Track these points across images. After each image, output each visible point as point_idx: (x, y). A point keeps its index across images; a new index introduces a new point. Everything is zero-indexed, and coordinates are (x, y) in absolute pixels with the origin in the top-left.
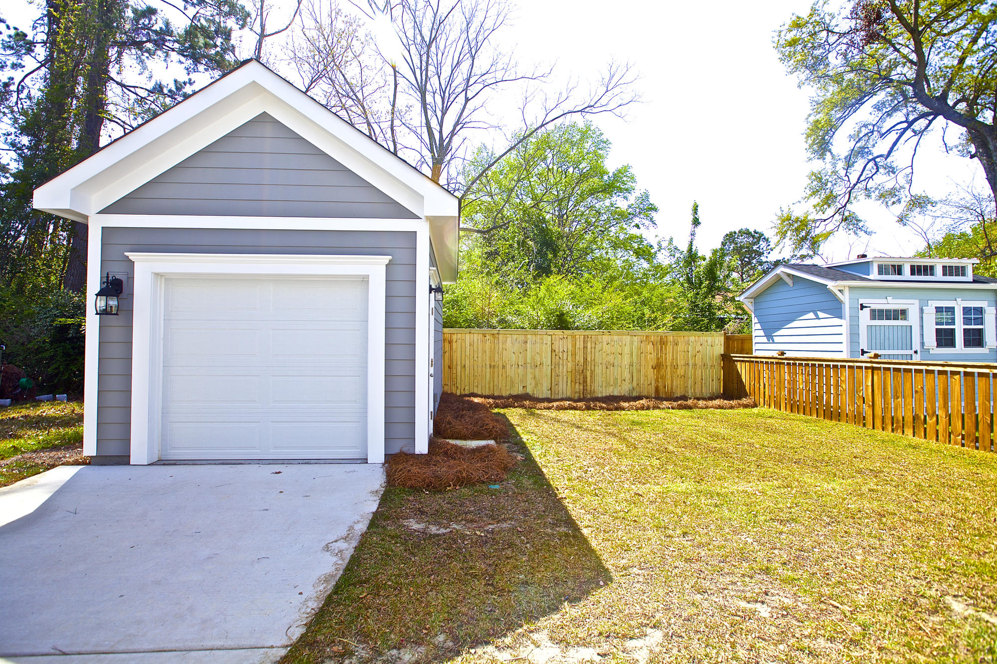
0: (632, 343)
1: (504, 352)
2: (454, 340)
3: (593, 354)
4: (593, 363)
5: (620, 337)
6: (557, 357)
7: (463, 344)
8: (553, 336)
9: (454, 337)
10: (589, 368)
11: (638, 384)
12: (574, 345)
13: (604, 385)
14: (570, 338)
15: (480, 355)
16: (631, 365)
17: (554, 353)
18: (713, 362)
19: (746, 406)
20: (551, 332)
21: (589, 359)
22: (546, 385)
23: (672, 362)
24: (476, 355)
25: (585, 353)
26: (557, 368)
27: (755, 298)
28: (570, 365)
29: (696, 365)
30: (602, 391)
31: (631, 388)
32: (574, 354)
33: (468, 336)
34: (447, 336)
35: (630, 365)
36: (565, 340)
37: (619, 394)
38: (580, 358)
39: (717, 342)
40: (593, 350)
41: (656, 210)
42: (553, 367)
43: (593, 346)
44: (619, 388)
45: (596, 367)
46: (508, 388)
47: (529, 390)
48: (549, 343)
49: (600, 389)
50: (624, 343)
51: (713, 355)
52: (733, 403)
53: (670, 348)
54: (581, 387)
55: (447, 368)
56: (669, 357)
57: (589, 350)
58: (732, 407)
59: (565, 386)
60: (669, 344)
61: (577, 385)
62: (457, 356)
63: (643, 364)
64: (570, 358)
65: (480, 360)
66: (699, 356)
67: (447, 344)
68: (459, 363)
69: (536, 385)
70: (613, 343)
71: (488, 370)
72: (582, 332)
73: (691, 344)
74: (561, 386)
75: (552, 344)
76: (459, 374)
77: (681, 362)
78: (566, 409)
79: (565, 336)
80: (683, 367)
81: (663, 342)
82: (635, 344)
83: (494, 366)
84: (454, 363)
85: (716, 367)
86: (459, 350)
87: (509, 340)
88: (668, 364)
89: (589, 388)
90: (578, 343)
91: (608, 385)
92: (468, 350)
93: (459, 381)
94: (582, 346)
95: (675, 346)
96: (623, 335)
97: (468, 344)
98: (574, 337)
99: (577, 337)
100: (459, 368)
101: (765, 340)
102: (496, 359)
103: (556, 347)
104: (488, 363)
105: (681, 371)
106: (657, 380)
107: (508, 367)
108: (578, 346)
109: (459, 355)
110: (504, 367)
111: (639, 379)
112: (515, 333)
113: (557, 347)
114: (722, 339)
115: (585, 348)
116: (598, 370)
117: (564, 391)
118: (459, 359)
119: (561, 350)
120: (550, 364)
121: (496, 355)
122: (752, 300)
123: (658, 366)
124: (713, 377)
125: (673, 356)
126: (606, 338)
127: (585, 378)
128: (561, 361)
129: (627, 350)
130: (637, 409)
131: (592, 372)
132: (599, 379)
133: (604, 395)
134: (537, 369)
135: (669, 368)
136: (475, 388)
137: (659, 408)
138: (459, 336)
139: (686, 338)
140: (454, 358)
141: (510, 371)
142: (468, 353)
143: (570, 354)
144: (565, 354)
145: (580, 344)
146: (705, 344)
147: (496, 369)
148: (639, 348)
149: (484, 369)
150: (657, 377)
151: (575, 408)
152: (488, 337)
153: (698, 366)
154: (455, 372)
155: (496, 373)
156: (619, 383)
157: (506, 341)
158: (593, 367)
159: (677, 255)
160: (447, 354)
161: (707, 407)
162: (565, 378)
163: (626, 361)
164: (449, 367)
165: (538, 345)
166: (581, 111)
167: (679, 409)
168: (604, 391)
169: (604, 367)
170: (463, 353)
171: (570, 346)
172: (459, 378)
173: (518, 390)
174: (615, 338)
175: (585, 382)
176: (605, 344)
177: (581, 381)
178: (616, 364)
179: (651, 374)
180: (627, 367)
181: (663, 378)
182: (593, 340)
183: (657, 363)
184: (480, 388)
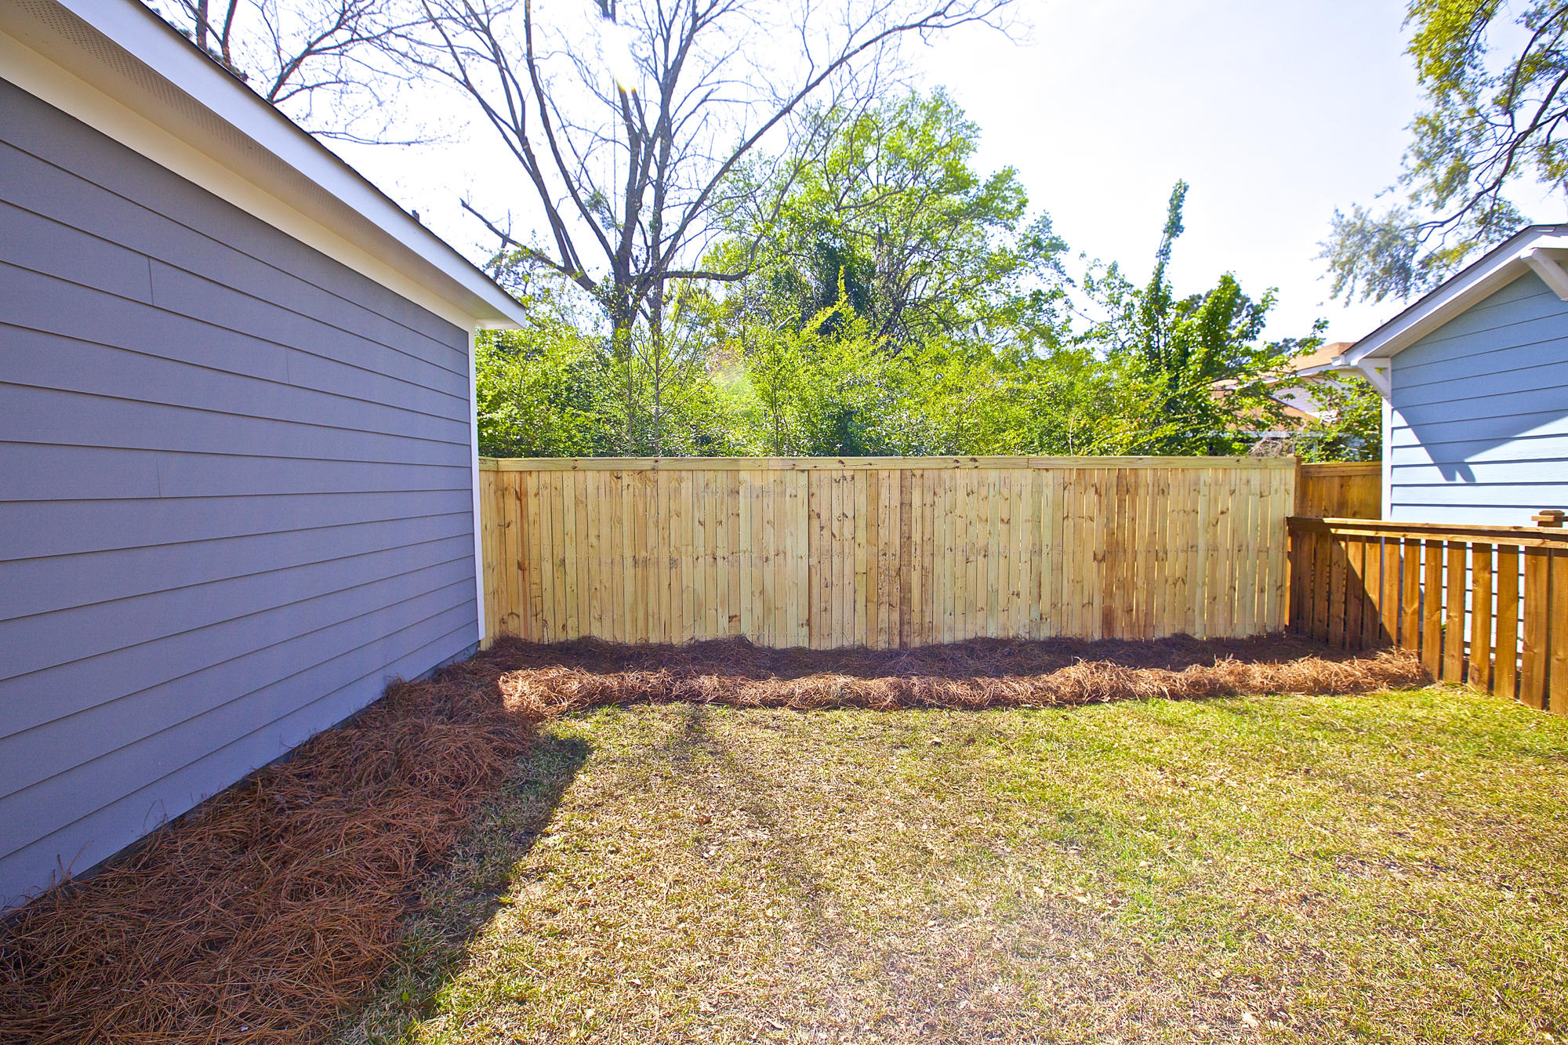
0: (1037, 490)
1: (674, 520)
2: (531, 492)
3: (928, 524)
4: (928, 548)
5: (1004, 473)
6: (826, 533)
7: (557, 502)
8: (814, 475)
9: (531, 483)
10: (916, 562)
11: (1054, 605)
12: (874, 498)
13: (959, 609)
14: (861, 480)
15: (605, 531)
16: (1037, 551)
17: (815, 523)
18: (1264, 539)
19: (1397, 681)
20: (807, 462)
21: (916, 537)
22: (794, 611)
23: (1152, 542)
24: (593, 533)
25: (905, 521)
26: (826, 565)
27: (1394, 358)
28: (861, 554)
29: (1215, 549)
30: (953, 630)
31: (1035, 615)
32: (873, 524)
33: (569, 477)
34: (512, 480)
35: (1033, 552)
36: (847, 486)
37: (1001, 635)
38: (890, 534)
39: (1275, 484)
40: (928, 510)
41: (1064, 248)
42: (814, 561)
43: (928, 500)
44: (1002, 617)
45: (938, 560)
46: (688, 620)
47: (747, 629)
48: (803, 494)
49: (948, 619)
50: (1016, 489)
51: (1264, 521)
52: (1355, 668)
53: (1144, 502)
54: (896, 616)
55: (513, 569)
56: (1143, 530)
57: (916, 512)
58: (1356, 688)
59: (848, 613)
60: (1142, 491)
61: (884, 609)
62: (541, 537)
63: (1069, 547)
64: (861, 536)
65: (605, 543)
66: (1228, 522)
67: (511, 503)
68: (547, 554)
69: (768, 610)
70: (984, 492)
71: (629, 571)
72: (897, 462)
73: (1204, 490)
74: (836, 613)
75: (811, 495)
76: (547, 583)
77: (1174, 541)
78: (832, 706)
79: (848, 474)
80: (1182, 556)
81: (1125, 487)
82: (1048, 492)
83: (646, 561)
84: (534, 553)
85: (1272, 552)
86: (545, 518)
87: (686, 486)
88: (1140, 546)
89: (916, 618)
90: (884, 492)
91: (970, 607)
92: (570, 518)
93: (548, 604)
94: (896, 502)
95: (1160, 499)
96: (1015, 467)
97: (569, 501)
98: (872, 475)
99: (883, 474)
100: (547, 567)
101: (1435, 475)
102: (651, 542)
103: (821, 504)
104: (628, 553)
105: (1173, 567)
106: (1108, 594)
107: (686, 562)
108: (884, 500)
109: (546, 533)
110: (673, 563)
111: (1057, 592)
112: (702, 466)
113: (825, 505)
114: (1291, 476)
115: (905, 505)
116: (944, 568)
117: (847, 627)
118: (546, 542)
119: (837, 512)
120: (804, 551)
121: (652, 530)
122: (1386, 363)
123: (1111, 554)
124: (1262, 580)
125: (1153, 525)
126: (964, 477)
127: (905, 590)
128: (836, 545)
129: (1023, 510)
130: (1062, 702)
131: (926, 573)
132: (945, 592)
133: (960, 636)
134: (769, 569)
135: (1141, 559)
136: (596, 625)
137: (1128, 694)
138: (545, 477)
139: (1191, 474)
140: (534, 541)
141: (693, 575)
142: (570, 527)
143: (861, 523)
144: (848, 524)
145: (890, 496)
146: (1244, 491)
147: (652, 570)
148: (1059, 505)
149: (617, 569)
150: (1109, 585)
151: (860, 702)
152: (626, 479)
153: (1222, 552)
154: (535, 578)
155: (652, 580)
156: (1002, 602)
157: (678, 490)
158: (927, 560)
159: (1126, 298)
160: (513, 531)
161: (1279, 689)
162: (849, 590)
163: (1023, 539)
164: (520, 566)
165: (769, 500)
166: (919, 25)
167: (1196, 698)
168: (960, 625)
169: (960, 558)
170: (558, 526)
171: (862, 500)
172: (548, 596)
173: (716, 628)
174: (993, 476)
175: (905, 601)
176: (961, 494)
177: (896, 599)
178: (993, 549)
179: (1093, 574)
180: (1025, 557)
181: (1127, 586)
182: (928, 482)
183: (1109, 544)
184: (607, 621)
